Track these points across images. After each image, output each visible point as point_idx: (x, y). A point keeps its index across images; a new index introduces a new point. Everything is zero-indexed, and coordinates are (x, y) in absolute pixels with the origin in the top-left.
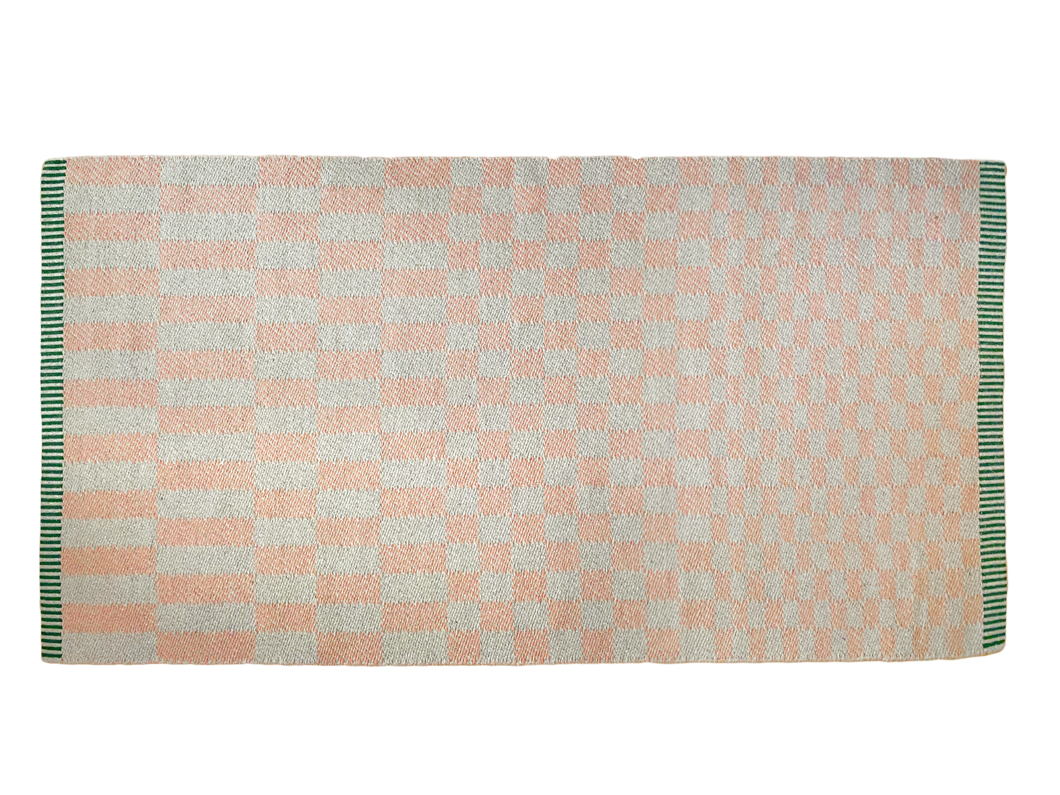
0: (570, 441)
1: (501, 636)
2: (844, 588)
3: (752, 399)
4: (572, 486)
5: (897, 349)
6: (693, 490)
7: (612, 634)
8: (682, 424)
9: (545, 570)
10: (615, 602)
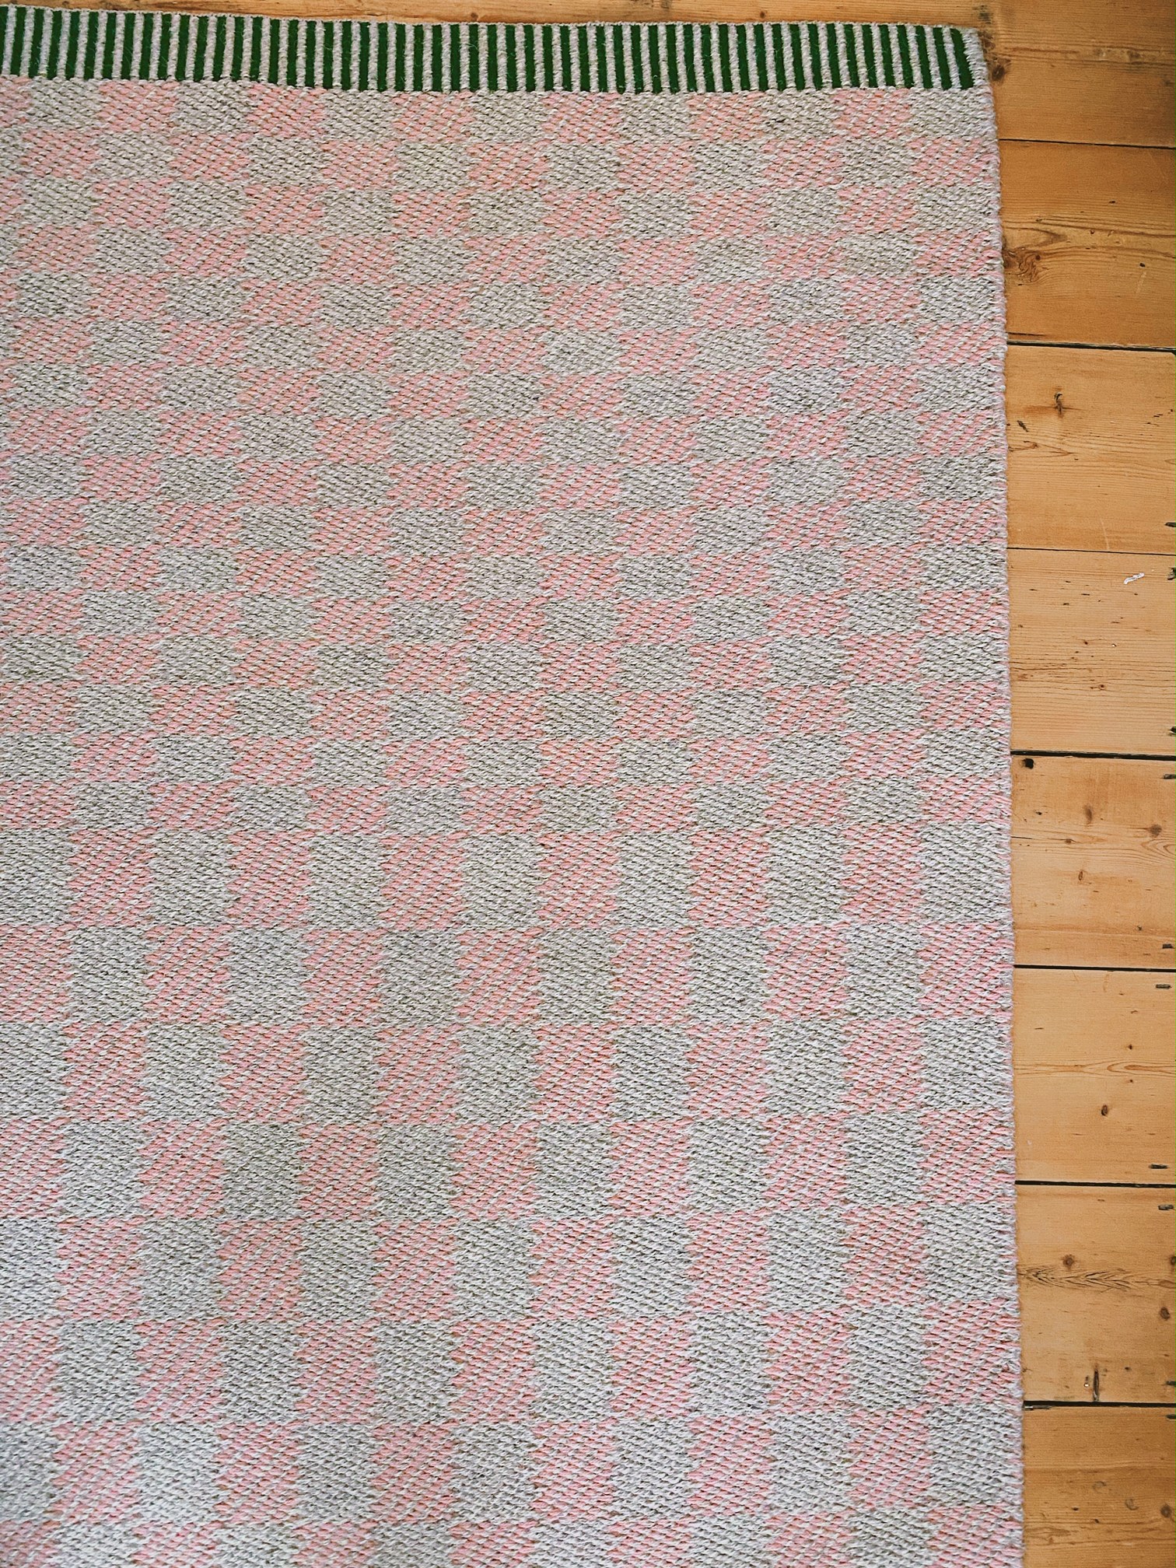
0: (406, 1240)
1: (945, 1444)
2: (814, 465)
3: (301, 713)
4: (535, 1236)
5: (172, 303)
6: (551, 884)
7: (937, 1116)
8: (367, 911)
9: (764, 1314)
10: (852, 1108)
